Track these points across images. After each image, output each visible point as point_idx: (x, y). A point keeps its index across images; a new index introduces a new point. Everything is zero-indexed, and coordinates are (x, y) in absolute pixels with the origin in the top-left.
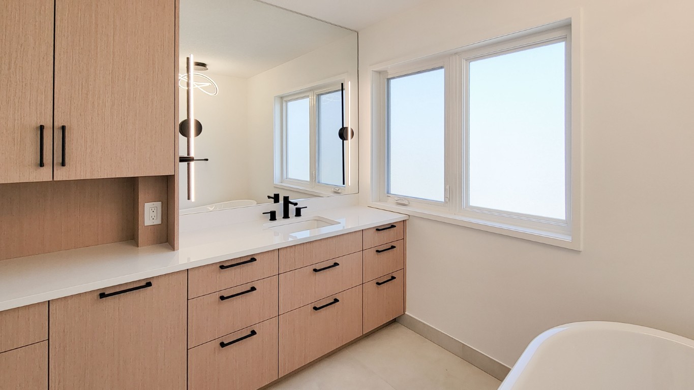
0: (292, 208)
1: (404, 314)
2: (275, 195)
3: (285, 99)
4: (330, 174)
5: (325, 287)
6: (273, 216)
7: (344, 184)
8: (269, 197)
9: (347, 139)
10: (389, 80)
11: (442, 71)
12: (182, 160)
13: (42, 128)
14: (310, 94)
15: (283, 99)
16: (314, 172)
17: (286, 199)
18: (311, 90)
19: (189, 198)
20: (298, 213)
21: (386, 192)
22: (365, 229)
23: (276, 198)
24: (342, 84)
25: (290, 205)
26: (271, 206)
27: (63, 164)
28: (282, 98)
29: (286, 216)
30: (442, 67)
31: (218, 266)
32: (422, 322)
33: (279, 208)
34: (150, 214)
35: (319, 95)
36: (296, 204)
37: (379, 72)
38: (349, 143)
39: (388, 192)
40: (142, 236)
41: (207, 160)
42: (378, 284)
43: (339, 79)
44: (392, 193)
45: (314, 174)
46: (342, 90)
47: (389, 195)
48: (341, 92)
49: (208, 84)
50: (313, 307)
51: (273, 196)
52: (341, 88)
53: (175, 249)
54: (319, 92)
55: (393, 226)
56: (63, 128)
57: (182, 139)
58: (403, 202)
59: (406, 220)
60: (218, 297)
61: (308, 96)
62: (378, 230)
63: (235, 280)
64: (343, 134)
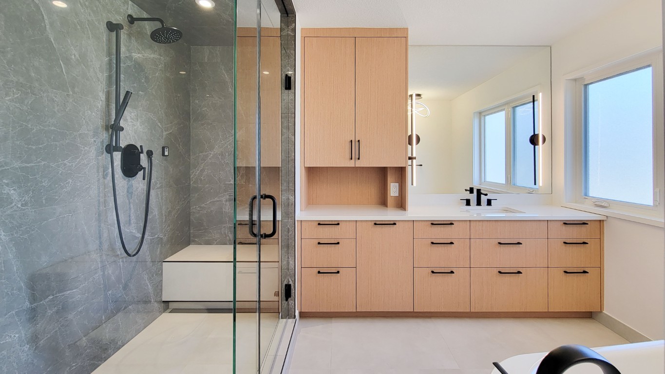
0: (484, 199)
1: (601, 312)
2: (470, 188)
3: (483, 114)
4: (523, 177)
5: (510, 258)
6: (468, 202)
7: (535, 184)
8: (466, 190)
9: (538, 145)
10: (586, 86)
11: (650, 70)
12: (410, 158)
13: (351, 141)
14: (506, 107)
15: (481, 115)
16: (509, 176)
17: (479, 191)
18: (507, 103)
19: (412, 185)
20: (489, 202)
21: (583, 194)
22: (550, 220)
23: (471, 190)
24: (534, 96)
25: (482, 195)
26: (468, 195)
27: (359, 159)
28: (480, 113)
29: (479, 203)
30: (649, 66)
31: (430, 223)
32: (622, 323)
33: (473, 197)
34: (393, 189)
35: (514, 108)
36: (486, 195)
37: (575, 80)
38: (540, 147)
39: (586, 194)
40: (390, 201)
41: (421, 165)
42: (565, 272)
43: (531, 92)
44: (590, 195)
45: (509, 178)
46: (534, 101)
47: (586, 197)
48: (532, 103)
49: (422, 109)
50: (498, 271)
51: (469, 189)
52: (532, 100)
53: (407, 210)
54: (514, 105)
55: (584, 223)
56: (359, 141)
57: (410, 147)
58: (600, 204)
59: (603, 221)
60: (430, 242)
61: (504, 110)
62: (565, 223)
63: (441, 234)
64: (534, 140)
